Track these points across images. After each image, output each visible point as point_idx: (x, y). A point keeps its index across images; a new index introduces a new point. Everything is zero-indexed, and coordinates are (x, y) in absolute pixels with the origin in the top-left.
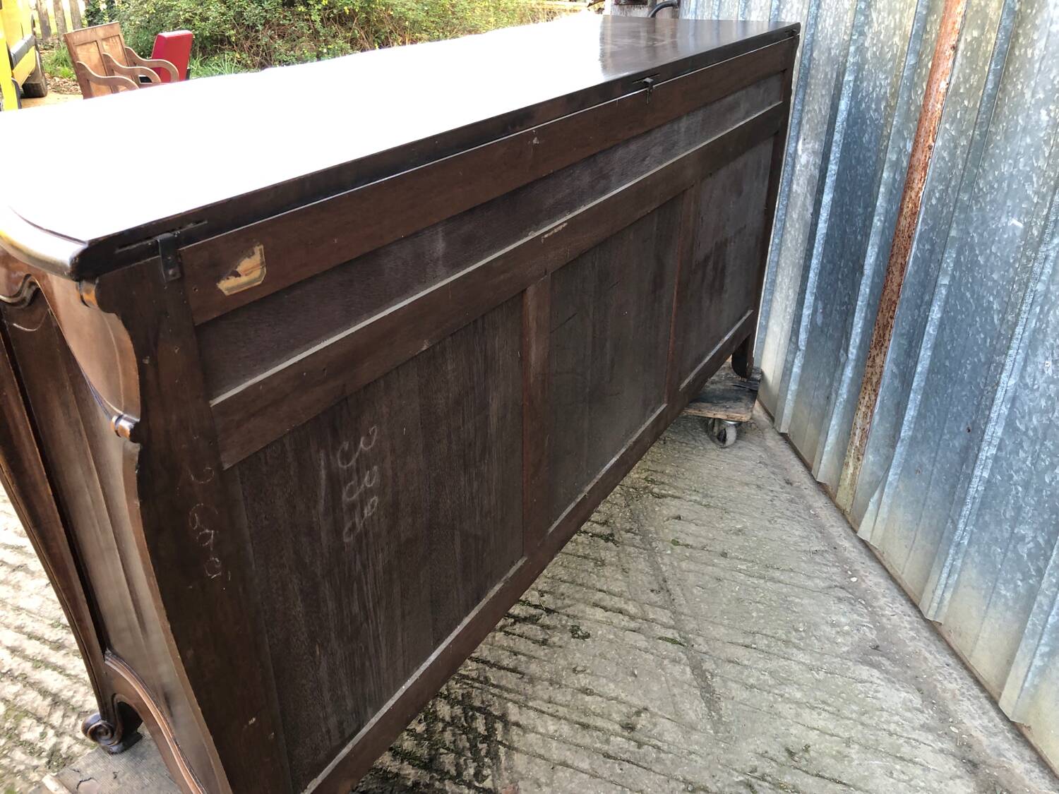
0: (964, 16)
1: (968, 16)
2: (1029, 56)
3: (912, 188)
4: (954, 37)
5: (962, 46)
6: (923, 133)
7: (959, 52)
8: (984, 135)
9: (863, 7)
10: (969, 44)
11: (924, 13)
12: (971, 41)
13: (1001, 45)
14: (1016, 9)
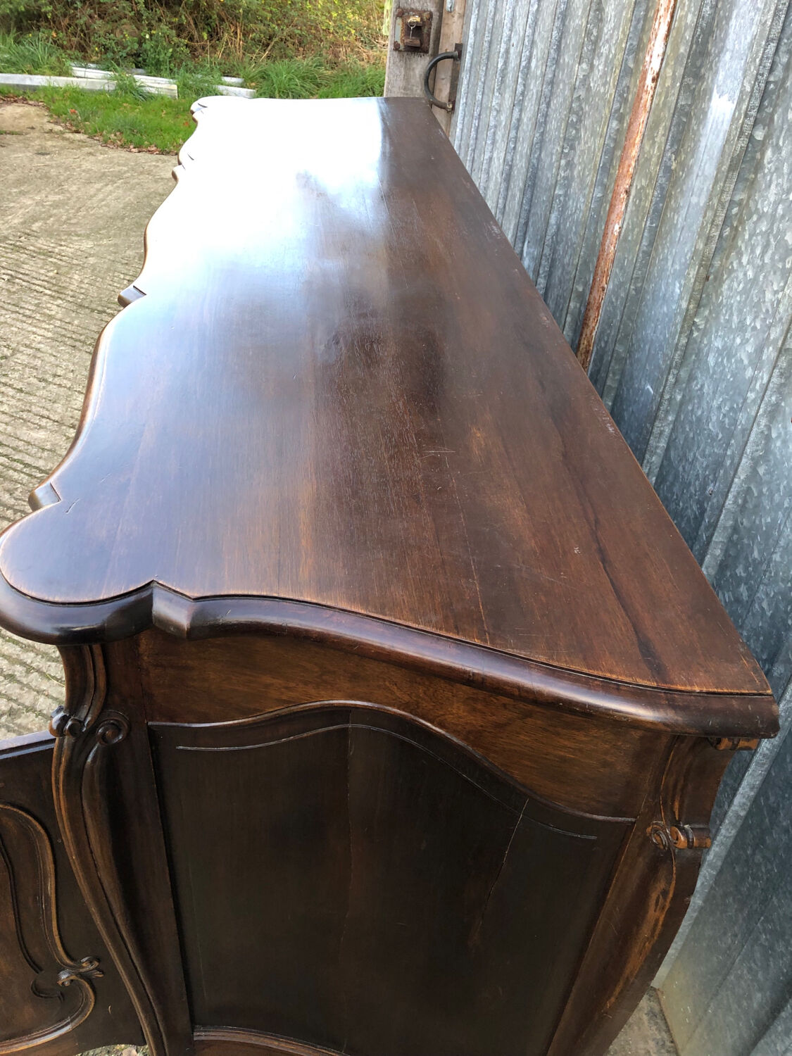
0: (637, 161)
1: (640, 162)
2: (675, 222)
3: (588, 326)
4: (628, 181)
5: (633, 192)
6: (599, 272)
7: (631, 197)
8: (638, 290)
9: (575, 120)
10: (638, 191)
11: (612, 146)
12: (640, 189)
13: (657, 203)
14: (673, 168)
